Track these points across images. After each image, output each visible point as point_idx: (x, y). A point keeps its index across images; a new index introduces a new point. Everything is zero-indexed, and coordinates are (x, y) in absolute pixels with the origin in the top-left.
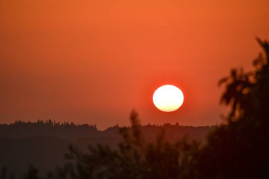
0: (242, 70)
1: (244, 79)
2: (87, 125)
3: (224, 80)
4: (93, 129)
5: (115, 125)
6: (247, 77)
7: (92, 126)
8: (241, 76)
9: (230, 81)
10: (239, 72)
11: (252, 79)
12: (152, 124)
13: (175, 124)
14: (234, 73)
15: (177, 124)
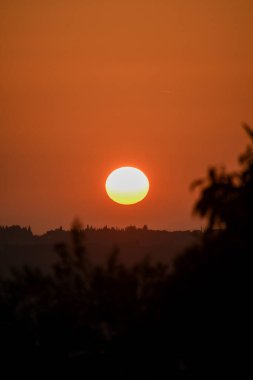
0: (223, 168)
1: (226, 182)
2: (18, 227)
3: (199, 183)
4: (27, 232)
5: (58, 227)
6: (230, 178)
7: (25, 229)
8: (222, 177)
9: (207, 184)
10: (219, 172)
11: (237, 182)
12: (109, 227)
13: (141, 227)
14: (212, 173)
15: (145, 227)
